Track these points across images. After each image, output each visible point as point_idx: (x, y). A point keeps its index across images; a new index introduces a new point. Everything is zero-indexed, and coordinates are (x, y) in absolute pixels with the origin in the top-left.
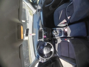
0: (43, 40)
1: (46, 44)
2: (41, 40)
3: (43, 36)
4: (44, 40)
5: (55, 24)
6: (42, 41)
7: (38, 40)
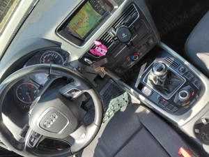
0: (74, 58)
1: (76, 95)
2: (66, 46)
3: (93, 40)
4: (81, 60)
5: (193, 40)
6: (66, 55)
7: (52, 36)
